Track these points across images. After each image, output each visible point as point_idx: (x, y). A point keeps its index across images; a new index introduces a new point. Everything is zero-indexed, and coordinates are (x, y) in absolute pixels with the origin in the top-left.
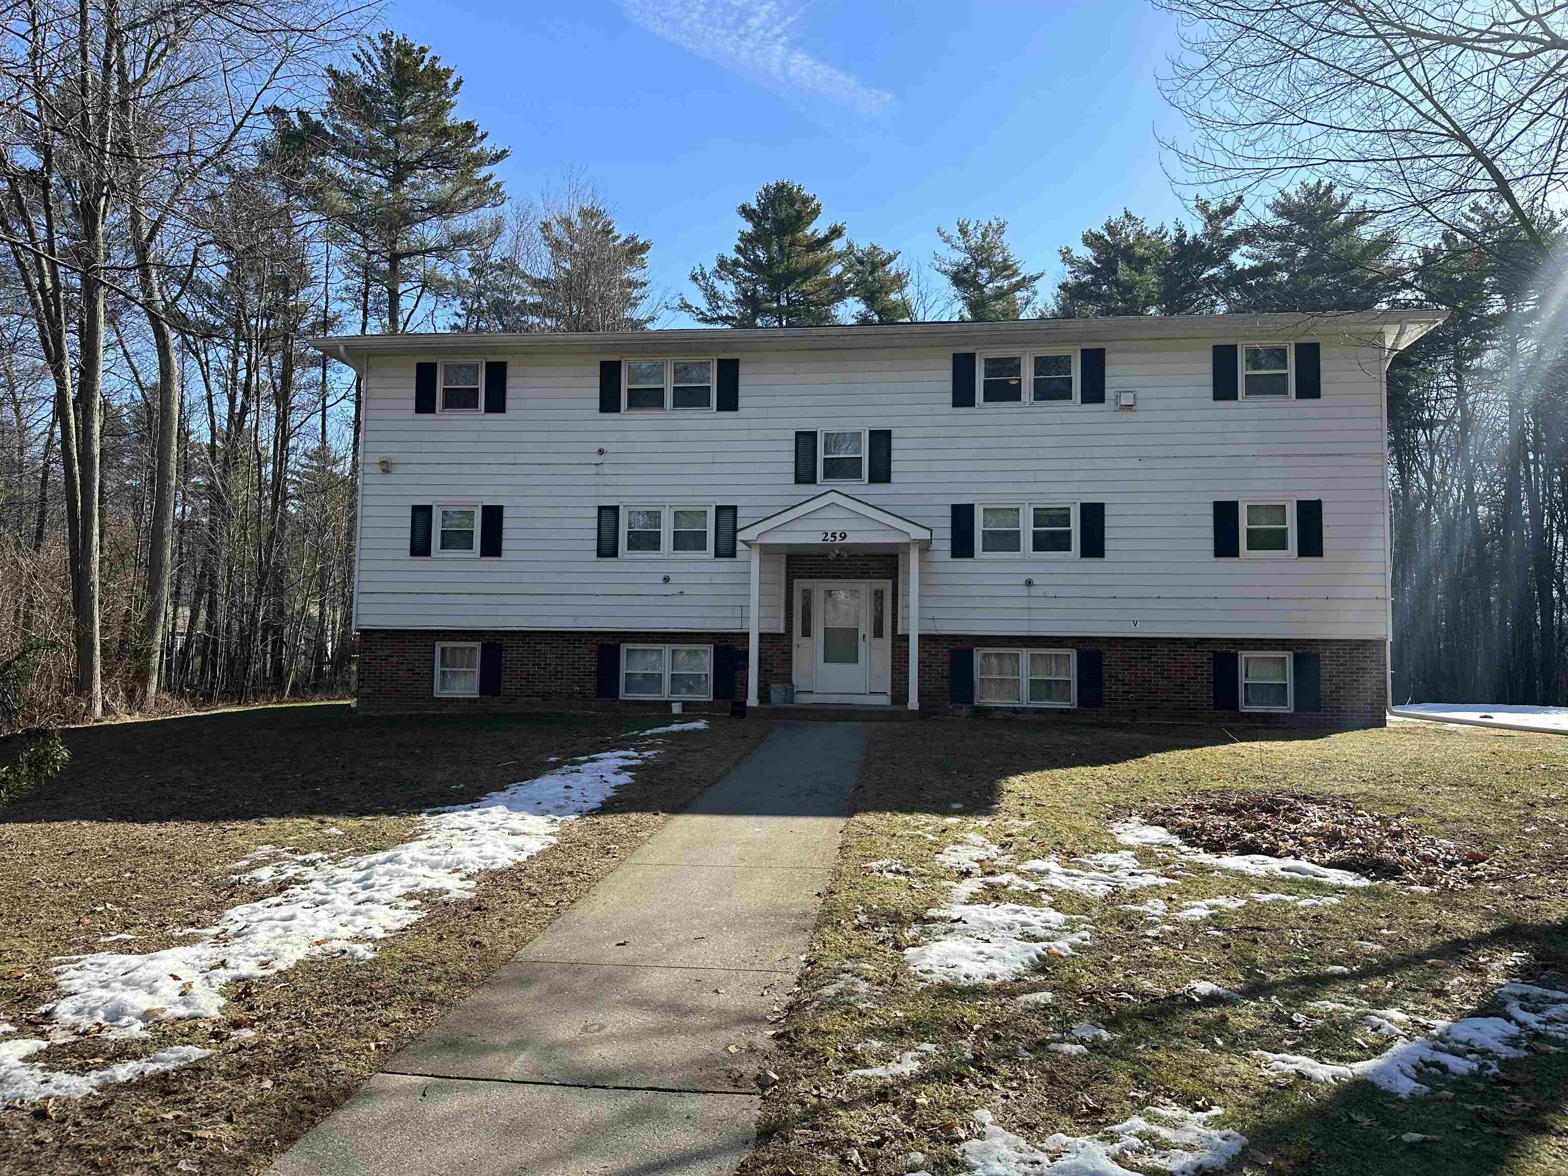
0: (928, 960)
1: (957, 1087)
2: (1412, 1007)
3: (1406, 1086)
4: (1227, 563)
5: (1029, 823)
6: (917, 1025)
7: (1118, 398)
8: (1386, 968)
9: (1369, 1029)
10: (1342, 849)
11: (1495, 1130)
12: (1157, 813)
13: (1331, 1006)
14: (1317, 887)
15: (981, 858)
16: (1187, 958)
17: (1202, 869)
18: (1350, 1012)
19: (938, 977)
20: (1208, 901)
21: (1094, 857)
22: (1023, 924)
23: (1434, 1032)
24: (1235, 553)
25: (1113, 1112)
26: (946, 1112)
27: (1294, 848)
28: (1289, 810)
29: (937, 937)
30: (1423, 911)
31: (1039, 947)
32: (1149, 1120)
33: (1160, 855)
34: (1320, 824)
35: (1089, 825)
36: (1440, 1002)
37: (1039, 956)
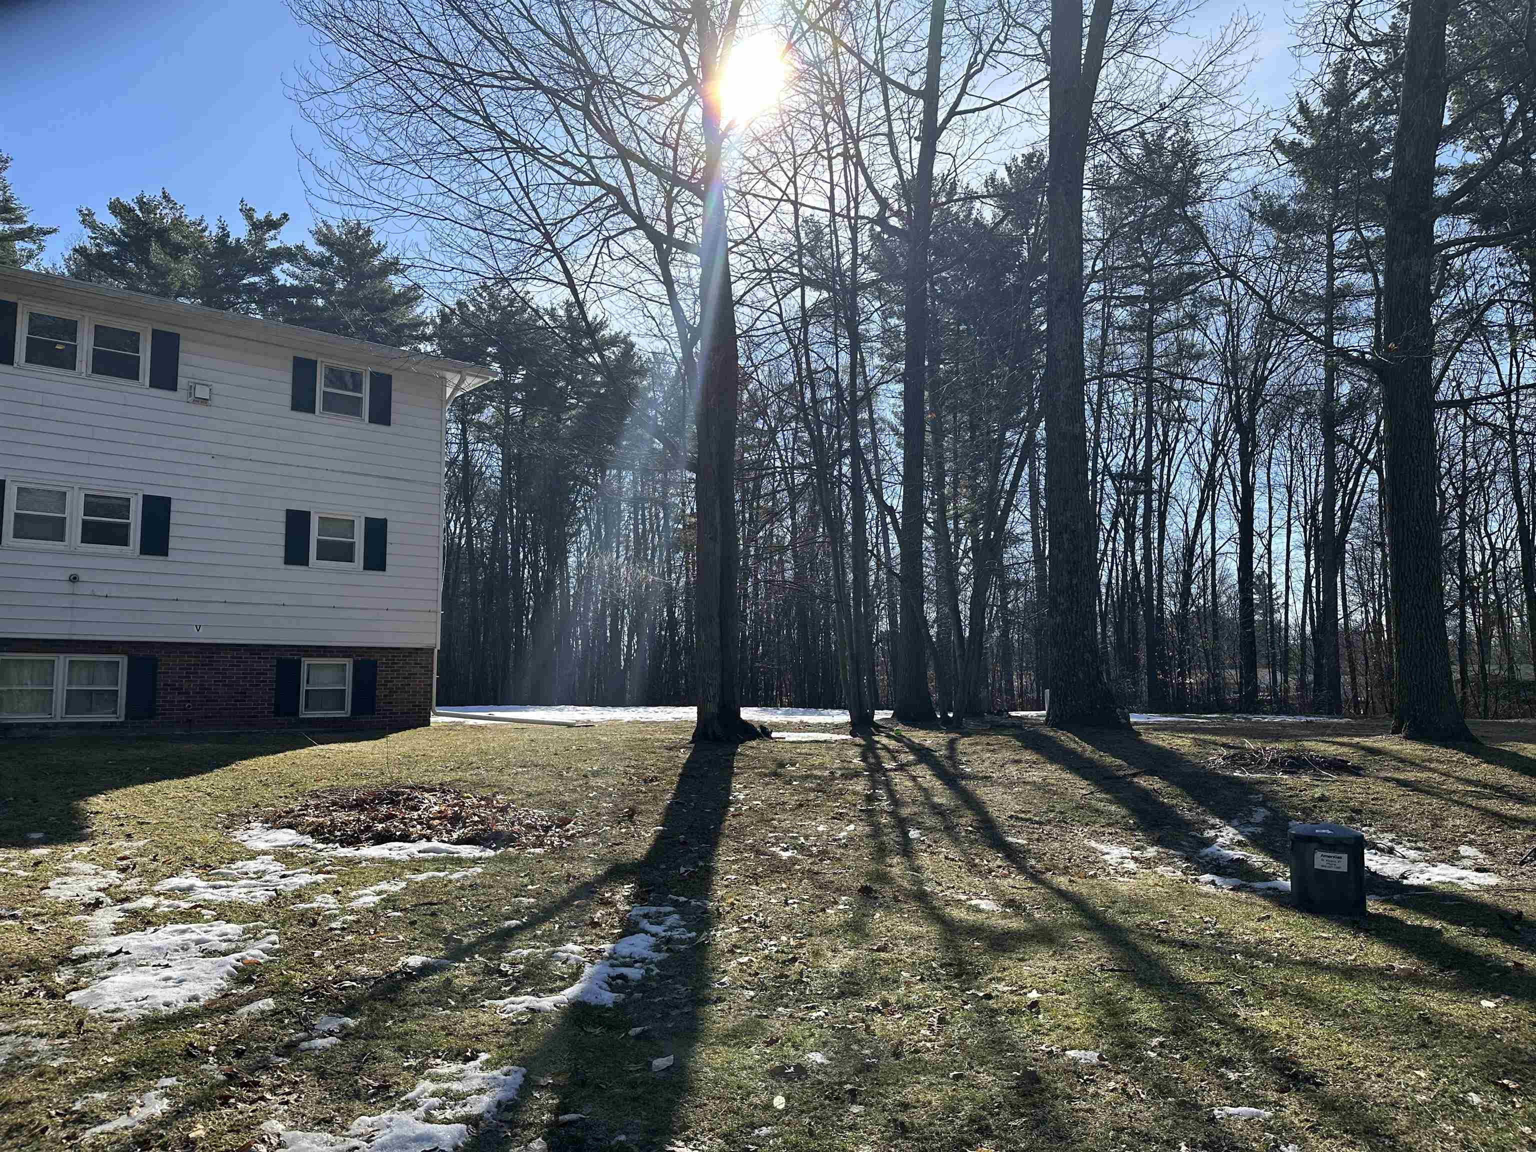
0: (108, 999)
1: (225, 1111)
2: (579, 940)
3: (608, 998)
4: (297, 571)
5: (141, 843)
6: (140, 1064)
7: (191, 389)
8: (547, 914)
9: (559, 964)
10: (465, 827)
11: (678, 1011)
12: (280, 817)
13: (525, 952)
14: (459, 862)
15: (102, 886)
16: (384, 940)
17: (349, 862)
18: (540, 954)
19: (132, 1012)
20: (372, 889)
21: (233, 866)
22: (198, 942)
23: (605, 954)
24: (305, 562)
25: (399, 1084)
26: (229, 1137)
27: (424, 832)
28: (408, 799)
29: (102, 975)
30: (549, 867)
31: (232, 958)
32: (433, 1081)
33: (302, 855)
34: (437, 808)
35: (212, 837)
36: (597, 931)
37: (235, 968)
